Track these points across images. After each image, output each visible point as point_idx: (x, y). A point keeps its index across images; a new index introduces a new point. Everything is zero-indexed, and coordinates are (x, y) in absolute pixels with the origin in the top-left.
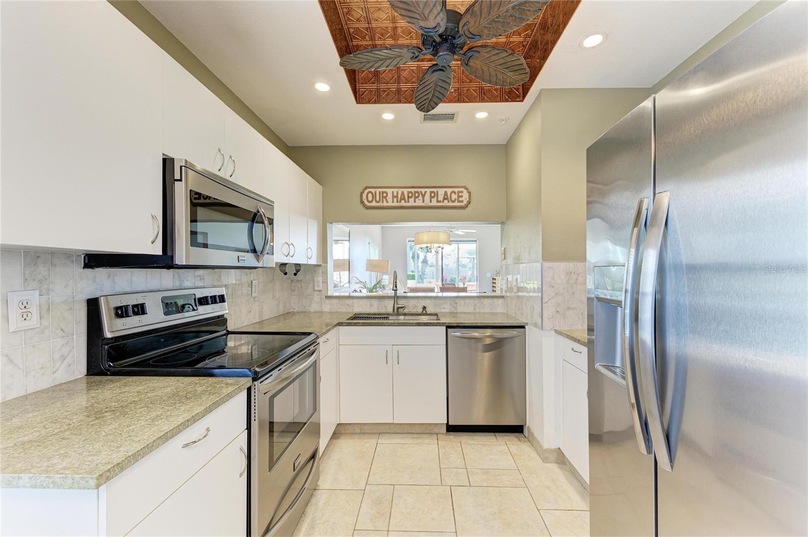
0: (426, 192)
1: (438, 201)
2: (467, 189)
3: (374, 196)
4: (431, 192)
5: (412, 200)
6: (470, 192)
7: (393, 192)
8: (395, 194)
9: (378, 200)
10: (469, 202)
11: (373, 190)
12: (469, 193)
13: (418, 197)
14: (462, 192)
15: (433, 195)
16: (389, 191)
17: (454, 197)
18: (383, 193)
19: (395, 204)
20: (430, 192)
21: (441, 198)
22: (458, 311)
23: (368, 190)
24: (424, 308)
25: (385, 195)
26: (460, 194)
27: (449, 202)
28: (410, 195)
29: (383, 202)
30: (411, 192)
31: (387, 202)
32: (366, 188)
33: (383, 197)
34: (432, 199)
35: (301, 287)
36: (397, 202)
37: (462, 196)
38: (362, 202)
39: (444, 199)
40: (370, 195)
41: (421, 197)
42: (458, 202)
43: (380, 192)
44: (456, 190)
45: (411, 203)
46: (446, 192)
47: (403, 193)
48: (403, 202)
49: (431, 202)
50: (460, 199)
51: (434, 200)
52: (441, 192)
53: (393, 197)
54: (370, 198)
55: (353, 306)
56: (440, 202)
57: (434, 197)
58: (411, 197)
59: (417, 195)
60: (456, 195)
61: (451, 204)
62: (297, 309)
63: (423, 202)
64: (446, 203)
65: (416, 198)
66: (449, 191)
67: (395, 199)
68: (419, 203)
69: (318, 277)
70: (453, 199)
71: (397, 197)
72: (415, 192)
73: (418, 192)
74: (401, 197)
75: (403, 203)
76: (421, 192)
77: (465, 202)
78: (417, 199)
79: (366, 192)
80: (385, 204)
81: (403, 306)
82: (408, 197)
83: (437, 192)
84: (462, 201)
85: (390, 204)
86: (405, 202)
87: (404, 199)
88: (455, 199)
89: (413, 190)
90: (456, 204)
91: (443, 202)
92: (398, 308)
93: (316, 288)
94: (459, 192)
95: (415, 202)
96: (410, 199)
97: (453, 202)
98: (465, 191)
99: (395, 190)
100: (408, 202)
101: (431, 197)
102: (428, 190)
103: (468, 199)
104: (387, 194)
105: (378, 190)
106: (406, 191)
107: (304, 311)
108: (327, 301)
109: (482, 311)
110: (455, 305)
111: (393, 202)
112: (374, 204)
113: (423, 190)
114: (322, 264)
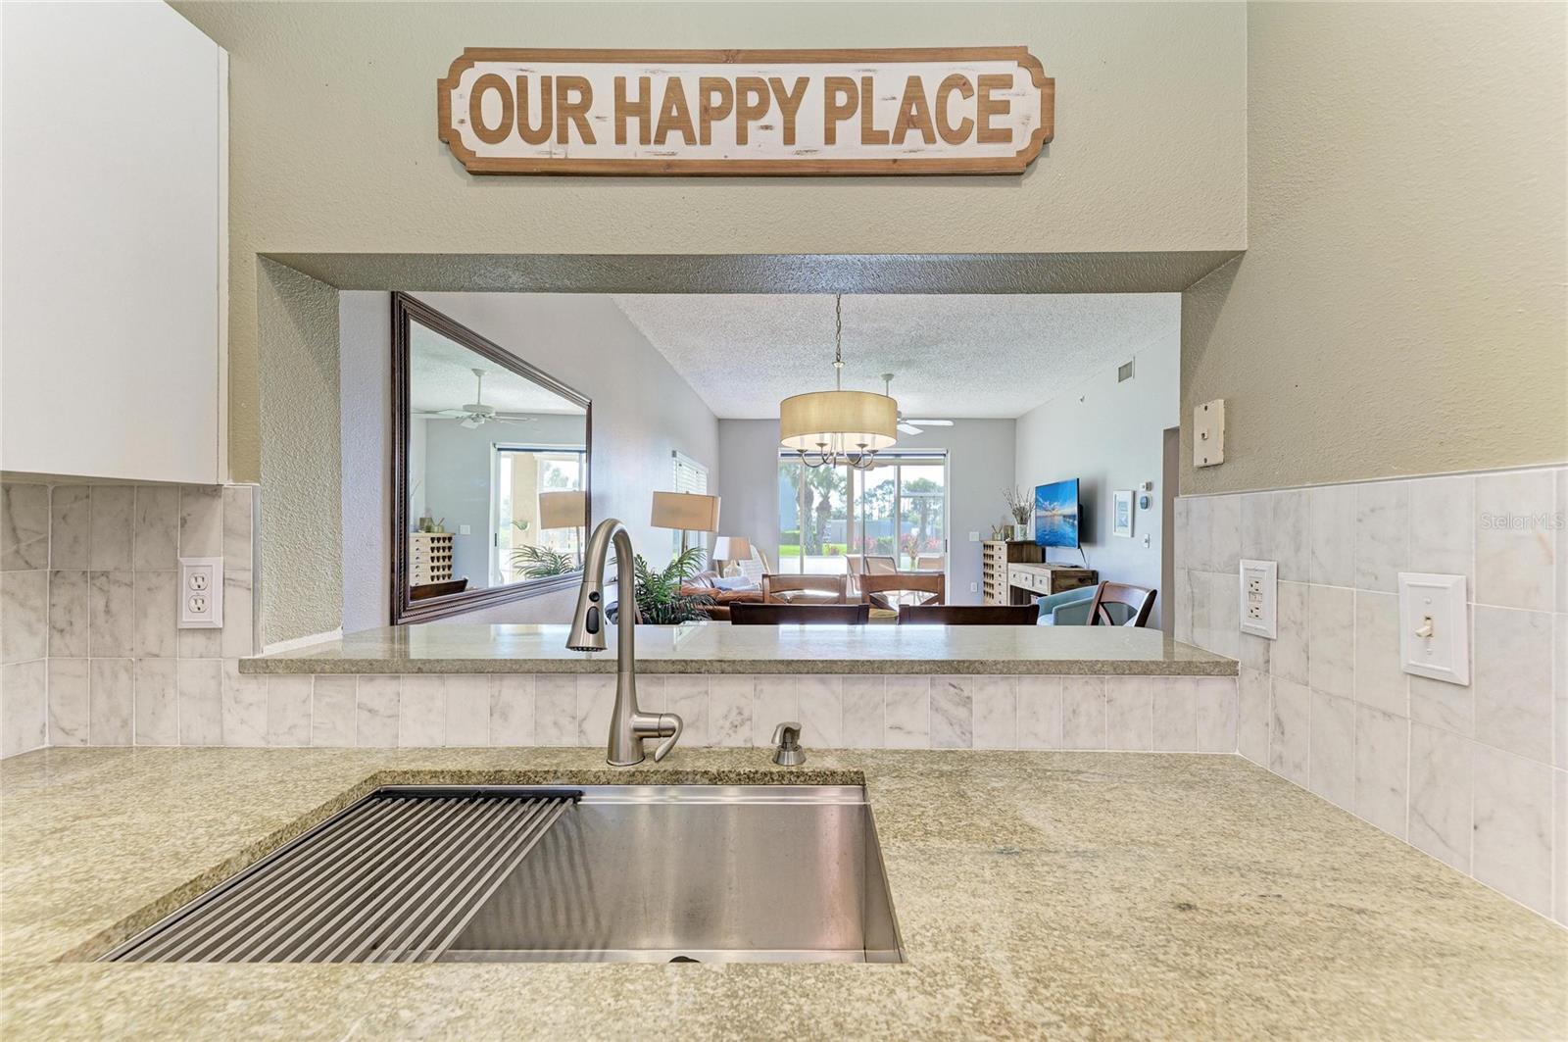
0: (802, 83)
1: (870, 136)
2: (1032, 64)
3: (514, 103)
4: (832, 85)
5: (724, 129)
6: (1051, 83)
7: (620, 85)
8: (633, 95)
9: (535, 123)
10: (1044, 139)
11: (508, 72)
12: (1046, 86)
13: (761, 111)
14: (1005, 82)
15: (841, 99)
16: (601, 77)
17: (961, 109)
18: (566, 84)
19: (634, 150)
20: (828, 80)
21: (886, 117)
22: (979, 745)
23: (482, 68)
24: (790, 734)
25: (574, 97)
26: (996, 95)
27: (929, 139)
28: (716, 99)
29: (563, 139)
30: (721, 85)
31: (588, 138)
32: (471, 57)
33: (565, 109)
34: (840, 125)
35: (107, 611)
36: (644, 140)
37: (1004, 108)
38: (448, 137)
39: (906, 121)
40: (491, 99)
41: (774, 115)
42: (982, 139)
43: (546, 82)
44: (972, 71)
45: (722, 145)
46: (914, 84)
47: (674, 87)
48: (675, 137)
49: (830, 138)
50: (996, 122)
51: (849, 130)
52: (890, 81)
53: (622, 108)
54: (492, 118)
55: (394, 716)
56: (880, 138)
57: (847, 112)
58: (722, 113)
59: (753, 99)
60: (973, 103)
61: (942, 151)
62: (82, 733)
63: (789, 138)
64: (914, 147)
65: (746, 115)
66: (932, 75)
67: (633, 124)
68: (765, 145)
69: (201, 556)
70: (954, 124)
71: (642, 109)
72: (745, 85)
73: (757, 85)
74: (666, 110)
75: (675, 148)
76: (777, 83)
77: (1021, 141)
78: (752, 125)
79: (469, 78)
80: (576, 150)
81: (671, 722)
82: (706, 111)
83: (868, 83)
84: (1005, 136)
85: (606, 149)
86: (690, 139)
87: (682, 123)
88: (967, 124)
89: (731, 72)
90: (972, 150)
91: (899, 138)
92: (641, 735)
93: (188, 619)
94: (989, 82)
95: (742, 139)
96: (714, 124)
97: (955, 137)
98: (1022, 77)
99: (632, 72)
100: (706, 140)
101: (833, 114)
102: (818, 74)
103: (1036, 123)
104: (586, 89)
105: (536, 72)
106: (691, 76)
107: (122, 742)
108: (255, 690)
109: (1110, 745)
110: (962, 712)
111: (621, 139)
112: (513, 148)
113: (788, 74)
114: (227, 482)
